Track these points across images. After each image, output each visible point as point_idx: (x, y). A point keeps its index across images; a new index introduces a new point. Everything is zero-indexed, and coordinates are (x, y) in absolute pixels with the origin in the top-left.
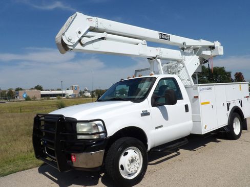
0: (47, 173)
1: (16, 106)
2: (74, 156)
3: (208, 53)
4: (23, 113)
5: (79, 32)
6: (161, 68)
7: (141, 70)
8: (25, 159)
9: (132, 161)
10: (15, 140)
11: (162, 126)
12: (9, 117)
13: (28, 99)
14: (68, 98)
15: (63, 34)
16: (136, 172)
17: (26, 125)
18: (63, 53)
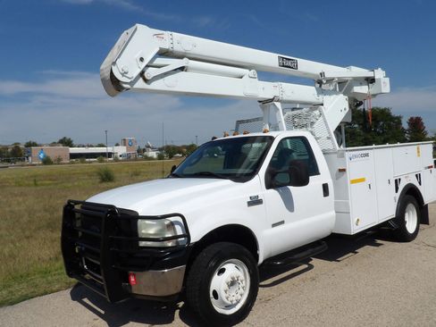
0: (86, 300)
1: (26, 174)
2: (134, 275)
3: (363, 89)
4: (38, 188)
5: (142, 59)
6: (282, 118)
7: (248, 121)
8: (46, 273)
9: (232, 283)
10: (28, 238)
11: (282, 222)
12: (16, 196)
13: (47, 161)
14: (116, 160)
15: (114, 63)
16: (238, 302)
17: (46, 210)
18: (113, 96)
